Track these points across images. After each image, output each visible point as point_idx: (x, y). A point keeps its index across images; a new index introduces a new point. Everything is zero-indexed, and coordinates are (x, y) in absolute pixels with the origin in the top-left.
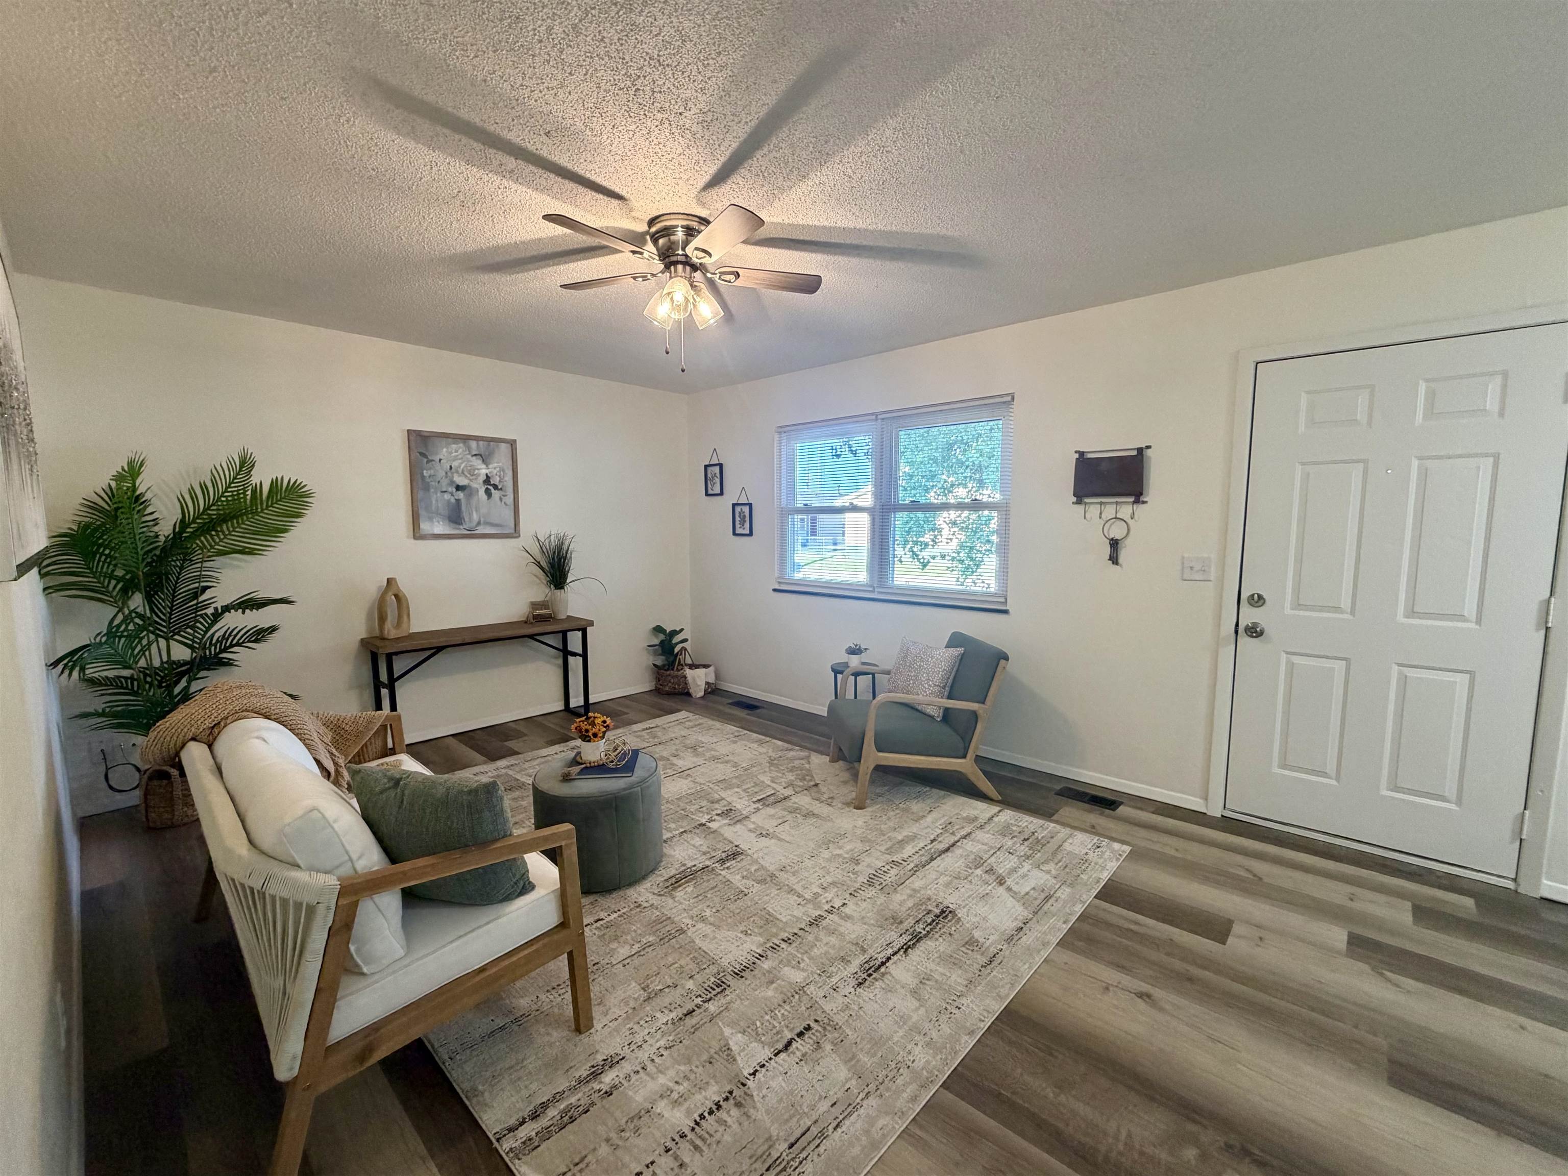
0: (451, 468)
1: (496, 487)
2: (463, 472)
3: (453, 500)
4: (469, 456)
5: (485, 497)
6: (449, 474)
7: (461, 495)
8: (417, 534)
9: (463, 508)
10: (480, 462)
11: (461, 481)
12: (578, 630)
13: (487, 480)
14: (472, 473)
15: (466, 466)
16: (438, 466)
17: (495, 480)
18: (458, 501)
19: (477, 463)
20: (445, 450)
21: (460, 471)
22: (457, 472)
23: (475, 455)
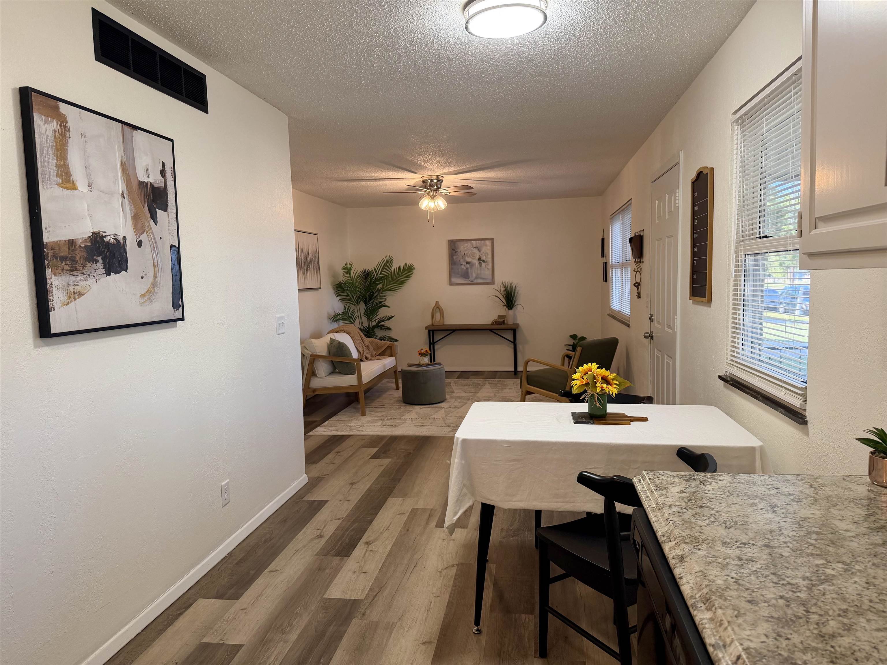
0: (464, 254)
1: (483, 261)
2: (469, 256)
3: (465, 268)
4: (472, 248)
5: (479, 266)
6: (464, 257)
7: (468, 266)
8: (451, 284)
9: (469, 271)
10: (477, 250)
11: (469, 260)
12: (511, 329)
13: (479, 259)
14: (473, 255)
15: (471, 253)
16: (459, 254)
17: (483, 258)
18: (467, 268)
19: (475, 251)
20: (462, 247)
21: (468, 255)
22: (467, 256)
23: (475, 247)
